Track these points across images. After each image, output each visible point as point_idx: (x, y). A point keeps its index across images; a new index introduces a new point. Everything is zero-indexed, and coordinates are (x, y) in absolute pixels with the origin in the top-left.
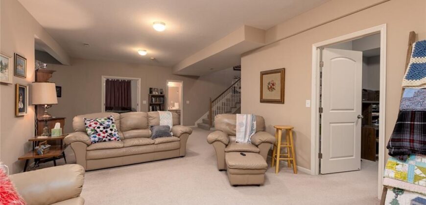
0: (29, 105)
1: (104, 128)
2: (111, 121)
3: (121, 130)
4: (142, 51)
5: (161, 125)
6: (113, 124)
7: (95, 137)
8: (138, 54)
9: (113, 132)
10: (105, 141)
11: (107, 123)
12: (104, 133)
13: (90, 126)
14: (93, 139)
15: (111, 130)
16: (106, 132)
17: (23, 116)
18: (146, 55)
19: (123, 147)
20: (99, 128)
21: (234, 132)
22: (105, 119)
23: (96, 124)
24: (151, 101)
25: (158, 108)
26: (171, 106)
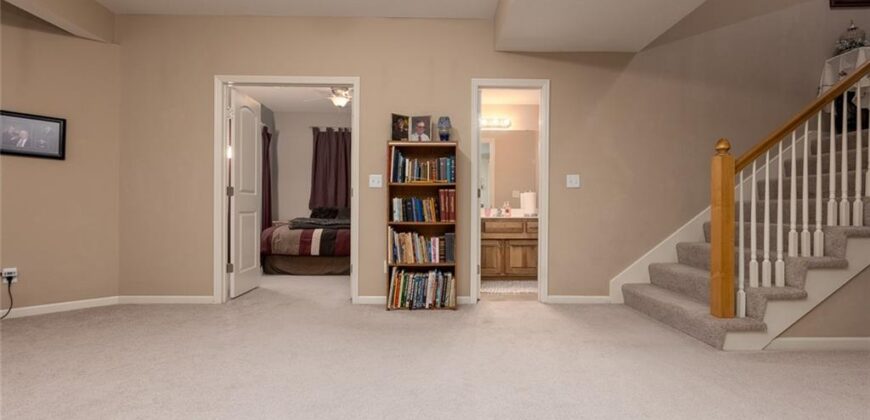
24: (397, 172)
25: (428, 205)
26: (506, 205)
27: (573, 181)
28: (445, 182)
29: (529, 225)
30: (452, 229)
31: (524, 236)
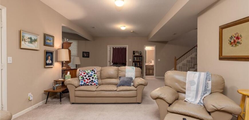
0: (55, 61)
1: (89, 76)
2: (93, 72)
3: (101, 78)
4: (123, 27)
5: (126, 76)
6: (94, 74)
7: (82, 82)
8: (121, 29)
9: (94, 80)
10: (88, 85)
11: (91, 73)
12: (88, 80)
13: (81, 74)
14: (81, 83)
15: (93, 78)
16: (90, 79)
17: (52, 67)
18: (125, 29)
19: (96, 91)
20: (85, 76)
21: (184, 90)
22: (91, 71)
23: (84, 73)
24: (134, 59)
25: (138, 64)
26: (149, 63)
27: (159, 60)
28: (140, 60)
29: (152, 66)
30: (142, 67)
31: (152, 68)
